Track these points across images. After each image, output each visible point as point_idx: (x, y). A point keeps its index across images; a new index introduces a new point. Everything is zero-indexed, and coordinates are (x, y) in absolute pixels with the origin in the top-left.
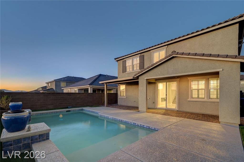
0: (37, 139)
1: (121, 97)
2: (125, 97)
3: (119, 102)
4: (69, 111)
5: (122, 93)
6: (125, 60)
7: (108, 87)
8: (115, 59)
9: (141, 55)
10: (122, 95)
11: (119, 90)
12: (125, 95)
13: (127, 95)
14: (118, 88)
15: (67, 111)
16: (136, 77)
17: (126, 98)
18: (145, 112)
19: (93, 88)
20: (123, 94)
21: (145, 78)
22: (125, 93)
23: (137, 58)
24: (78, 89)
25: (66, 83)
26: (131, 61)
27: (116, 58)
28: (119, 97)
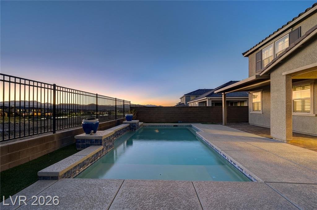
0: (93, 142)
1: (254, 112)
2: (261, 112)
3: (251, 121)
4: (177, 126)
5: (256, 106)
6: (260, 50)
7: (227, 98)
8: (243, 54)
9: (293, 30)
10: (256, 109)
11: (250, 102)
12: (260, 109)
13: (263, 109)
14: (249, 97)
15: (174, 126)
16: (263, 75)
17: (263, 113)
18: (285, 142)
19: (212, 101)
20: (258, 107)
21: (284, 74)
22: (260, 105)
23: (286, 38)
24: (199, 102)
25: (195, 97)
26: (271, 49)
27: (245, 53)
28: (251, 112)
